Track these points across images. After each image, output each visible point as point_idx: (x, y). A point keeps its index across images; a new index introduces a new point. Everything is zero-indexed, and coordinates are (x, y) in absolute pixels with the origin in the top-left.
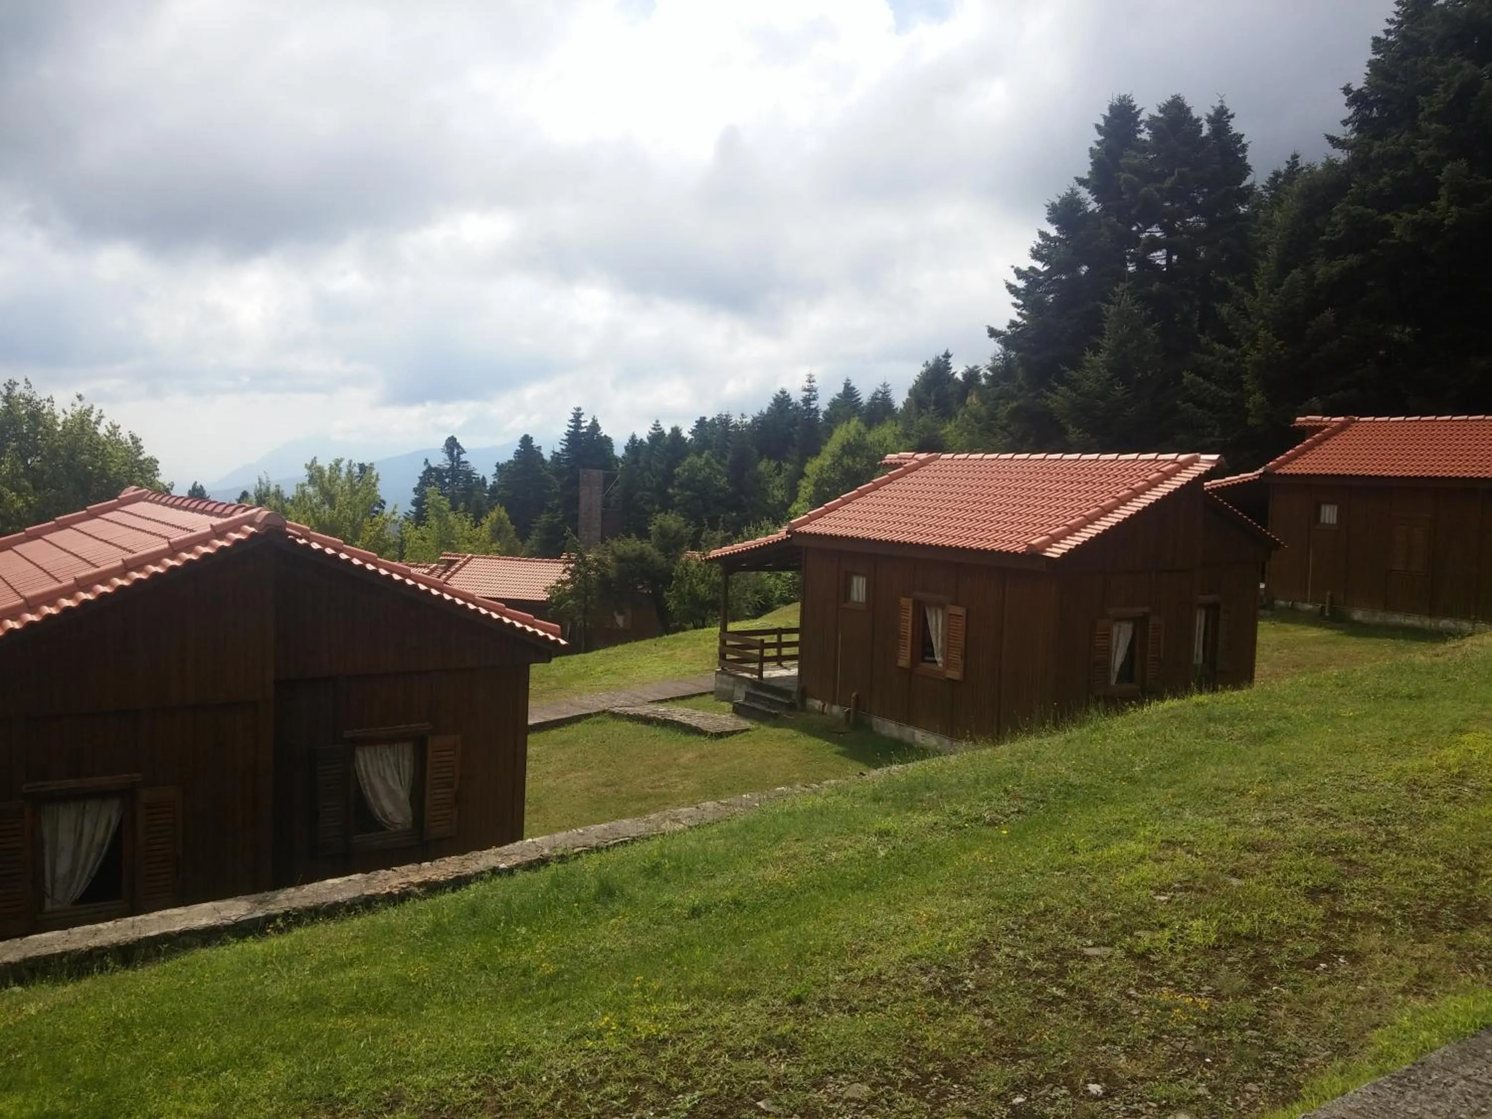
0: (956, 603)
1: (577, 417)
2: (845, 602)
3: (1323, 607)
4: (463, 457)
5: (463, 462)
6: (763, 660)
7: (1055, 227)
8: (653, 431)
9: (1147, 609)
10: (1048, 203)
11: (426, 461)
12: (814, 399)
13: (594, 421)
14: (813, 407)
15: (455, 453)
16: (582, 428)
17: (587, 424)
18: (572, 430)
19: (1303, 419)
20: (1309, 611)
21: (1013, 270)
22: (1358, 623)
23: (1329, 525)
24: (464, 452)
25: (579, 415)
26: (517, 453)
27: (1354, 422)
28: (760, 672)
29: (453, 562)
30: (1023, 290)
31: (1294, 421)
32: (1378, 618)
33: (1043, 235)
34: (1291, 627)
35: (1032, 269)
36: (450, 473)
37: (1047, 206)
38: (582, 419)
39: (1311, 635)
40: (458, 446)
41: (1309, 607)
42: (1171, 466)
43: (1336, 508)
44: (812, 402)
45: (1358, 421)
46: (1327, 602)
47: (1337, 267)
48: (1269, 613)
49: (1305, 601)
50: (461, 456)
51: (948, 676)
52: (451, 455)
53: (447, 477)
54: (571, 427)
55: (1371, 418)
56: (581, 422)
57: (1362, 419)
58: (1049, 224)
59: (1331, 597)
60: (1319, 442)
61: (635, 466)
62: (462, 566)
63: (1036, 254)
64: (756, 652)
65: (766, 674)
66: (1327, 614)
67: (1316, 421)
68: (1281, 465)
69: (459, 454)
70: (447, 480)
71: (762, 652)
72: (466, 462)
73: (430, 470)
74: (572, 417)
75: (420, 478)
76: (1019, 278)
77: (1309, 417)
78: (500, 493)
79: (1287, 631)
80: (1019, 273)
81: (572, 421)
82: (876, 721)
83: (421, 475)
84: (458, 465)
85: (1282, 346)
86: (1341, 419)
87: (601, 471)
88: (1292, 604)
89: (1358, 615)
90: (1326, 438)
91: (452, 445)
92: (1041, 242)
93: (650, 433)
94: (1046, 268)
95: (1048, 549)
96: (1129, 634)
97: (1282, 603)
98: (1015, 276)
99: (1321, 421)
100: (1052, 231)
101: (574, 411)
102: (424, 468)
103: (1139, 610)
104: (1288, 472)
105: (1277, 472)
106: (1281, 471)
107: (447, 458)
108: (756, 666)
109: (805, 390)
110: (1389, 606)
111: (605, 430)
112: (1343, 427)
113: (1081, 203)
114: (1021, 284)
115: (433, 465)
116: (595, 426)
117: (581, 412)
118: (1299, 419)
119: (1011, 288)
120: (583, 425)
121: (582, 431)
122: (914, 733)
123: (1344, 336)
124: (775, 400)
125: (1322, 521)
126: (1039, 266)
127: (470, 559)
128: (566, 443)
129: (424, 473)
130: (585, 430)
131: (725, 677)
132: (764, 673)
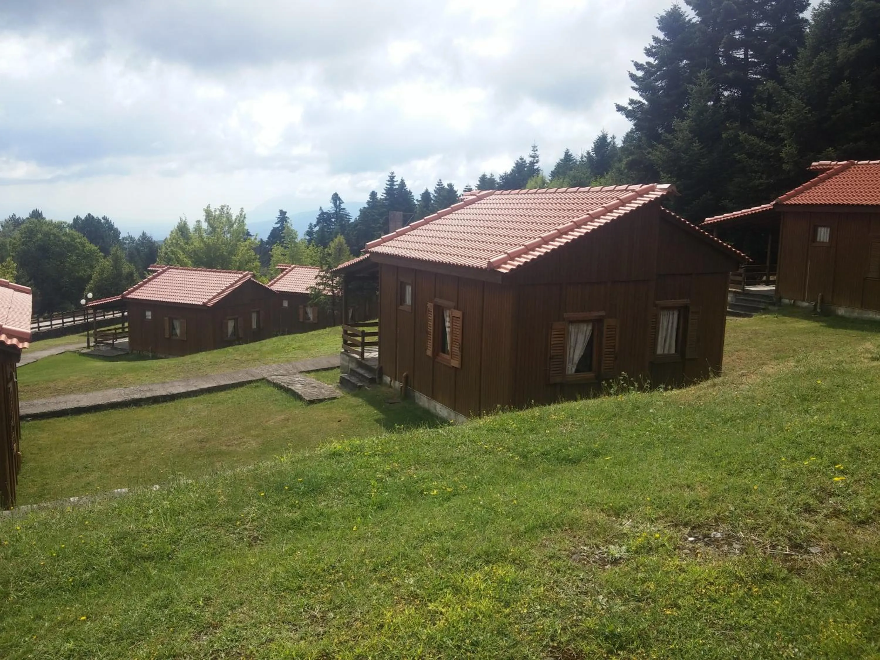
0: (457, 308)
1: (392, 179)
2: (401, 304)
3: (816, 305)
4: (343, 206)
5: (342, 209)
6: (364, 344)
7: (663, 33)
8: (438, 187)
9: (602, 313)
10: (659, 16)
11: (321, 209)
12: (537, 162)
13: (402, 181)
14: (535, 167)
15: (338, 203)
16: (395, 185)
17: (398, 183)
18: (388, 186)
19: (817, 163)
20: (806, 308)
21: (633, 64)
22: (842, 317)
23: (823, 242)
24: (343, 203)
25: (393, 177)
26: (368, 202)
27: (854, 164)
28: (362, 354)
29: (283, 270)
30: (641, 77)
31: (810, 165)
32: (856, 314)
33: (656, 39)
34: (787, 319)
35: (648, 63)
36: (335, 216)
37: (657, 18)
38: (395, 179)
39: (801, 326)
40: (340, 199)
41: (806, 304)
42: (631, 194)
43: (829, 230)
44: (535, 164)
45: (857, 164)
46: (819, 301)
47: (855, 48)
48: (776, 308)
49: (804, 300)
50: (341, 205)
51: (452, 364)
52: (335, 204)
53: (333, 218)
54: (387, 185)
55: (867, 162)
56: (394, 181)
57: (860, 163)
58: (659, 31)
59: (822, 296)
60: (823, 180)
61: (425, 209)
62: (288, 273)
63: (649, 52)
64: (359, 339)
65: (366, 355)
66: (819, 310)
67: (827, 165)
68: (789, 198)
69: (340, 203)
70: (333, 220)
71: (363, 339)
72: (344, 209)
73: (323, 213)
74: (388, 178)
75: (317, 218)
76: (638, 69)
77: (821, 162)
78: (358, 227)
79: (784, 323)
80: (638, 66)
81: (389, 181)
82: (417, 394)
83: (318, 217)
84: (340, 211)
85: (810, 111)
86: (845, 162)
87: (402, 213)
88: (794, 302)
89: (841, 311)
90: (829, 177)
91: (336, 198)
92: (654, 45)
93: (436, 188)
94: (657, 62)
95: (503, 266)
96: (589, 333)
97: (787, 301)
98: (634, 68)
99: (830, 165)
100: (661, 35)
101: (390, 175)
102: (319, 213)
103: (596, 314)
104: (793, 203)
105: (785, 203)
106: (789, 202)
107: (333, 206)
108: (359, 349)
109: (531, 156)
110: (865, 305)
111: (409, 186)
112: (844, 168)
113: (681, 16)
114: (640, 74)
115: (325, 211)
116: (403, 184)
117: (394, 175)
118: (814, 164)
119: (633, 77)
120: (395, 183)
121: (394, 187)
122: (436, 406)
123: (856, 102)
124: (516, 164)
125: (818, 240)
126: (651, 60)
127: (293, 268)
128: (385, 195)
129: (320, 215)
130: (397, 187)
131: (345, 356)
132: (365, 354)
